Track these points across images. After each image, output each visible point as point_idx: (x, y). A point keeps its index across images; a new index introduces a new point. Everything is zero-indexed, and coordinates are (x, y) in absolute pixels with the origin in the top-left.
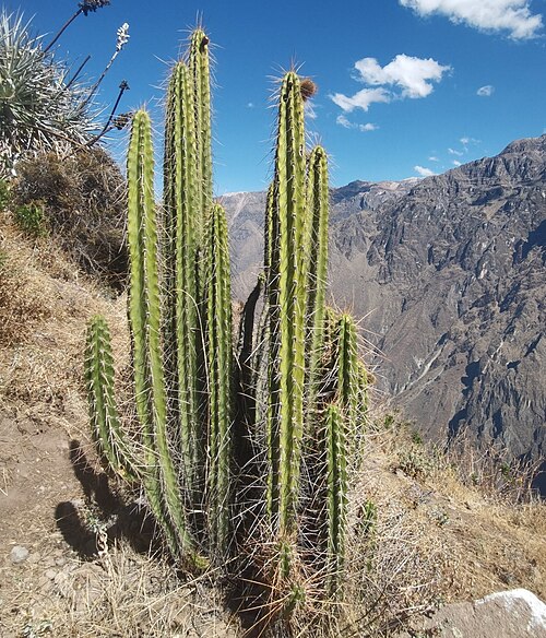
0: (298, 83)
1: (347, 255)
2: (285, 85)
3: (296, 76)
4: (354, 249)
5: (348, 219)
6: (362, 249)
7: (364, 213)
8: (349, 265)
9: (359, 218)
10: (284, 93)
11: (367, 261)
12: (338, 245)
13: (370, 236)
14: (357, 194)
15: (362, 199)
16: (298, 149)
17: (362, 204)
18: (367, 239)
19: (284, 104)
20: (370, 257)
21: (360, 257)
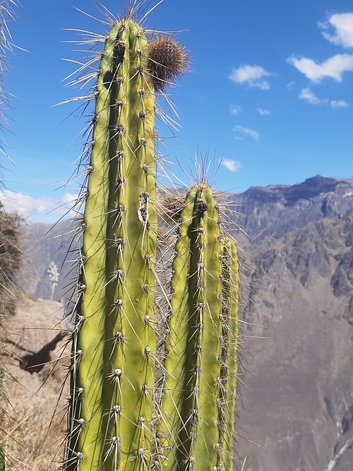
0: (142, 45)
1: (303, 280)
2: (110, 51)
3: (137, 29)
4: (313, 272)
5: (304, 229)
6: (324, 272)
7: (327, 221)
8: (306, 295)
9: (320, 228)
10: (106, 68)
11: (331, 289)
12: (289, 266)
13: (335, 253)
14: (316, 194)
15: (325, 202)
16: (134, 205)
17: (324, 209)
18: (331, 259)
19: (105, 93)
20: (336, 283)
21: (321, 283)
